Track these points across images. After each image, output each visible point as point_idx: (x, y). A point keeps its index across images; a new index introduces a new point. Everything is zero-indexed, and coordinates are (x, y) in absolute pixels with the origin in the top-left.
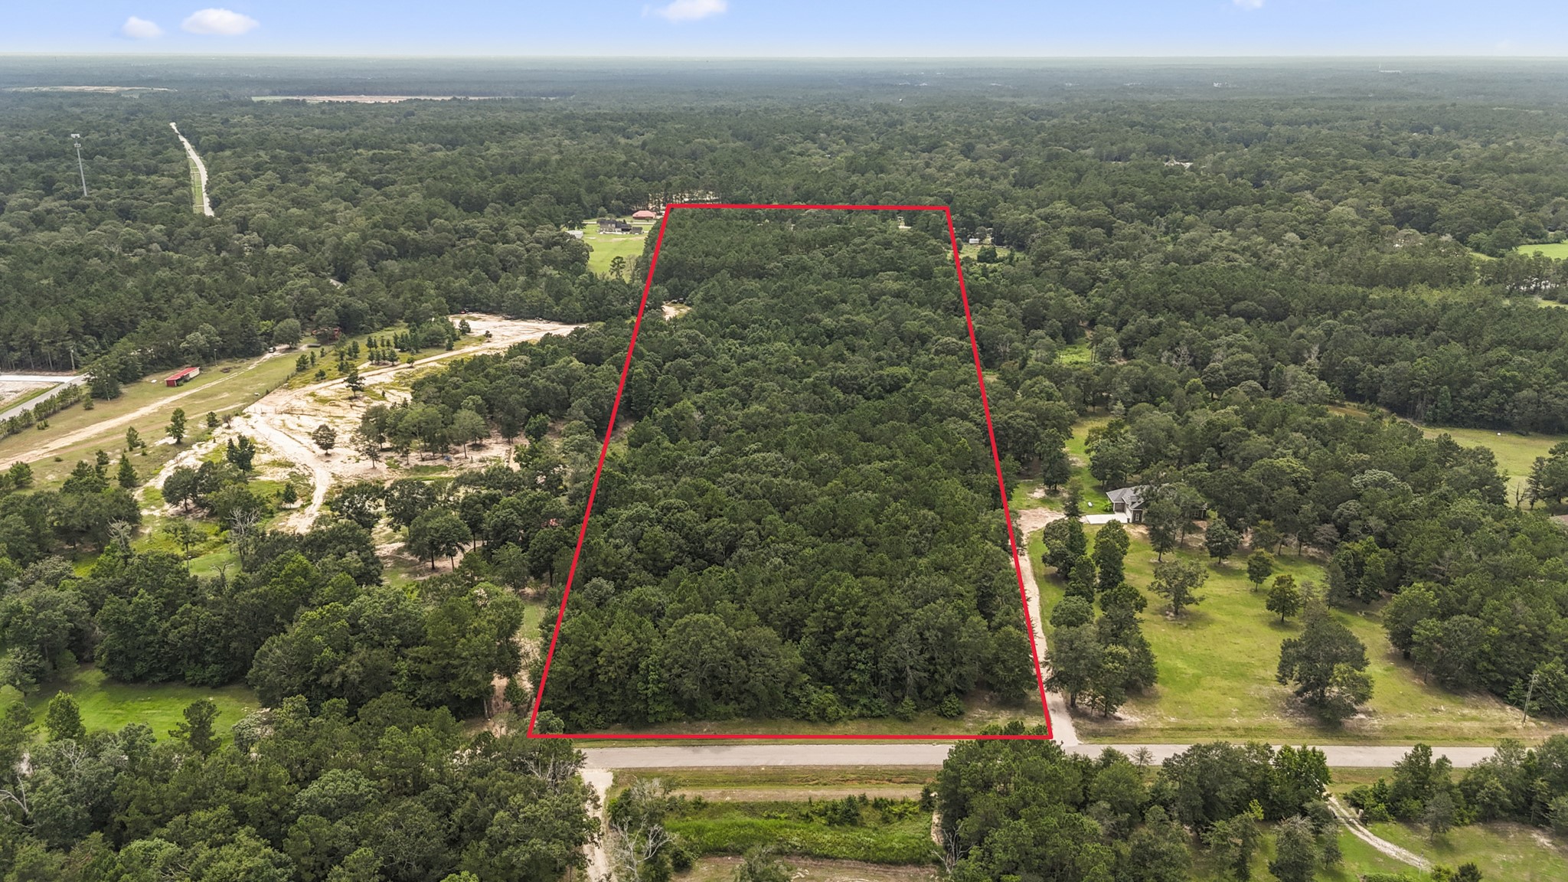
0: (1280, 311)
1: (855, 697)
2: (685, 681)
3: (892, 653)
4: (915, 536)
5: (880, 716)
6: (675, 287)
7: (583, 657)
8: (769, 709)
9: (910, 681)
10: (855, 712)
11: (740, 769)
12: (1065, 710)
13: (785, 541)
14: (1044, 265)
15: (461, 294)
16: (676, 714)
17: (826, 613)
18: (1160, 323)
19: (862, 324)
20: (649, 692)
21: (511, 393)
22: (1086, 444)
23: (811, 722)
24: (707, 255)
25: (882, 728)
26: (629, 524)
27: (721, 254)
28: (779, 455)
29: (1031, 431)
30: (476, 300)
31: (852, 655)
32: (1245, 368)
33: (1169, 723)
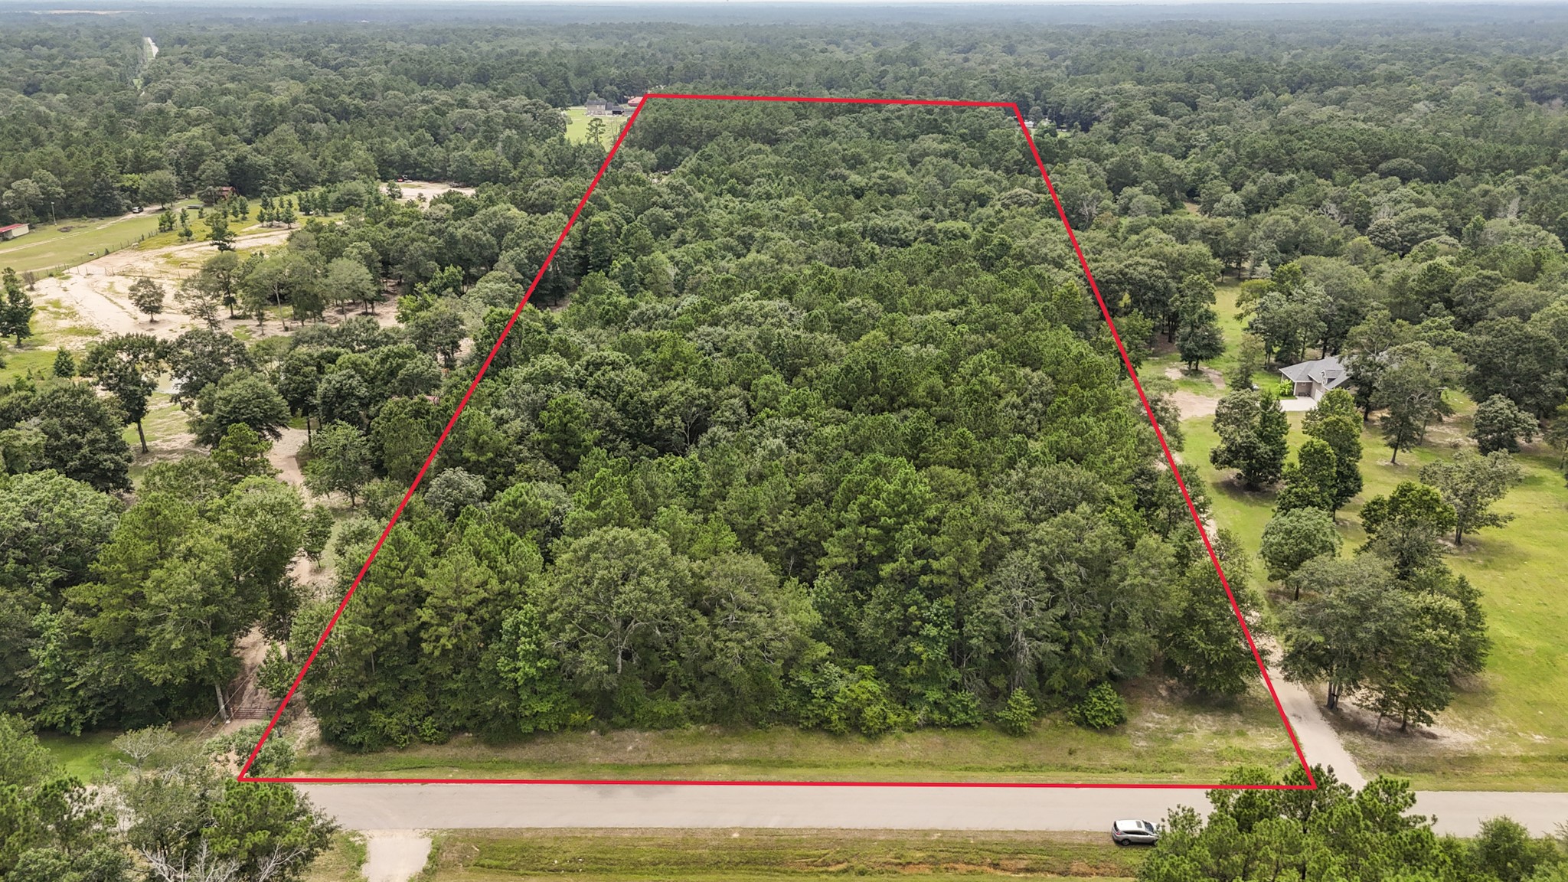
0: (1444, 169)
1: (916, 688)
2: (584, 656)
3: (992, 604)
4: (1014, 406)
5: (965, 726)
6: (666, 155)
7: (390, 608)
8: (754, 708)
9: (1025, 660)
10: (917, 718)
11: (689, 837)
12: (1318, 716)
13: (791, 415)
14: (1127, 129)
15: (398, 157)
16: (576, 717)
17: (862, 529)
18: (1291, 182)
19: (900, 181)
20: (519, 675)
21: (413, 240)
22: (1238, 305)
23: (835, 735)
24: (707, 118)
25: (970, 747)
26: (527, 386)
27: (723, 118)
28: (786, 303)
29: (1160, 284)
30: (417, 165)
31: (913, 609)
32: (1427, 225)
33: (1534, 746)
